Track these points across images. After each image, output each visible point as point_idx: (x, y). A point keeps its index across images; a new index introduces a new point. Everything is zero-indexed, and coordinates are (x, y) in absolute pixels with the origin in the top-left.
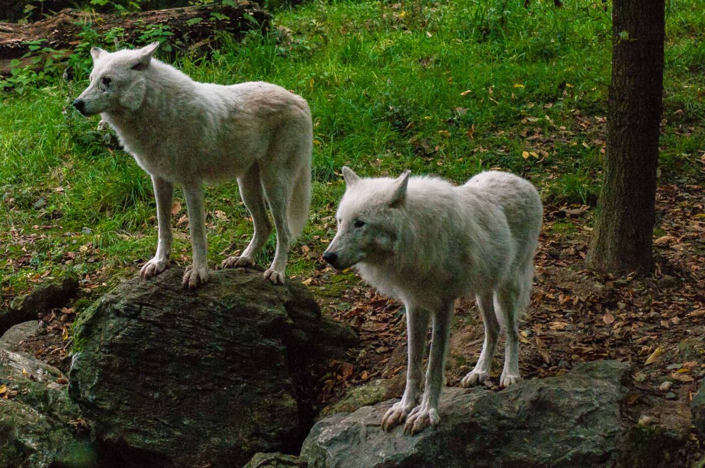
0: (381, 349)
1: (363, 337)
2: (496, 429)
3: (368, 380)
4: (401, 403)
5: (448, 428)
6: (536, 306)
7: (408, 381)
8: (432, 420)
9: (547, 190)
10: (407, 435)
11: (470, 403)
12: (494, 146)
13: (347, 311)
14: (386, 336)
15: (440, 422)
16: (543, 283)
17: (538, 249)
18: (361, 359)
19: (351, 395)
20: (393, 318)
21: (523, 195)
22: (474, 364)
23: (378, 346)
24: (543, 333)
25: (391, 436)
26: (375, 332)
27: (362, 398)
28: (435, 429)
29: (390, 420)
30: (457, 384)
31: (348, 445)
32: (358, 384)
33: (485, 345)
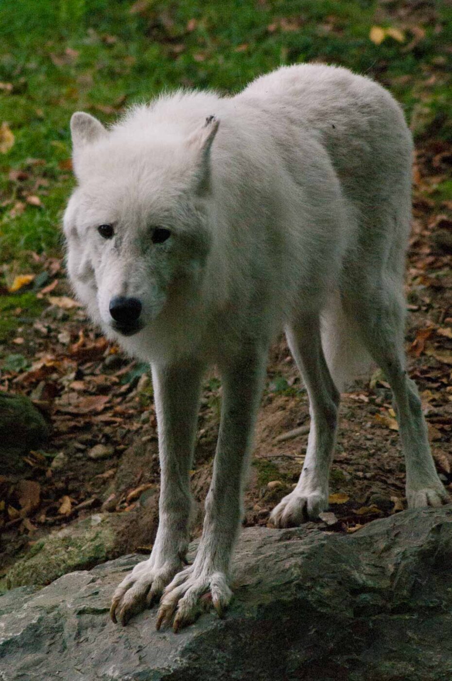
0: (98, 450)
1: (61, 425)
2: (349, 614)
3: (74, 515)
4: (149, 562)
5: (249, 611)
6: (417, 354)
7: (163, 517)
8: (215, 598)
9: (427, 110)
10: (163, 632)
11: (293, 561)
12: (310, 19)
13: (21, 371)
14: (108, 423)
15: (233, 600)
16: (430, 307)
17: (412, 235)
18: (57, 472)
19: (41, 548)
20: (119, 384)
21: (365, 108)
22: (296, 479)
23: (92, 444)
24: (436, 410)
25: (131, 632)
26: (83, 415)
27: (63, 555)
28: (222, 617)
29: (128, 599)
30: (262, 519)
31: (39, 655)
32: (52, 525)
33: (312, 438)
